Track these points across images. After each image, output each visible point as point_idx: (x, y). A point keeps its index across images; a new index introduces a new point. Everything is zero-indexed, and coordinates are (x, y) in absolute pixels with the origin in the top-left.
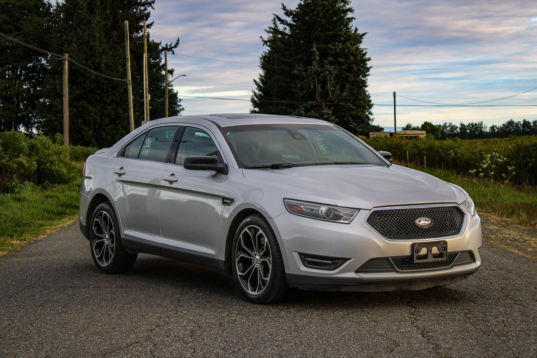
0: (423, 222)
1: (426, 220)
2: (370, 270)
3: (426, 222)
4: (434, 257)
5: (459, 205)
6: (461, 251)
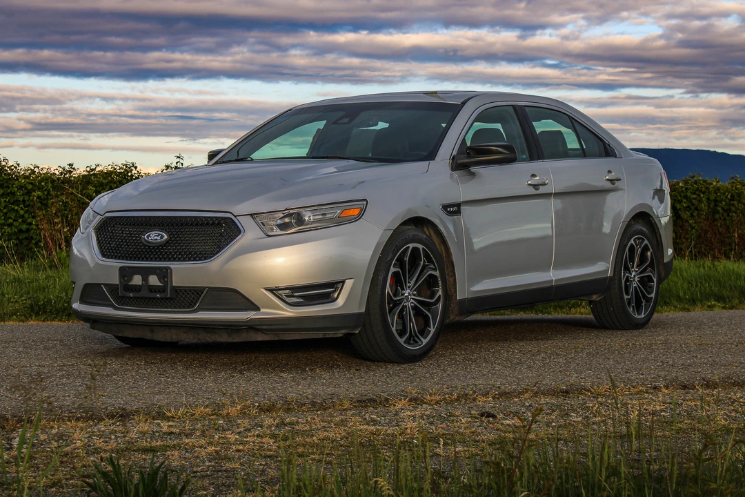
0: (155, 236)
1: (159, 235)
2: (93, 301)
3: (158, 238)
4: (151, 291)
5: (235, 216)
6: (210, 288)
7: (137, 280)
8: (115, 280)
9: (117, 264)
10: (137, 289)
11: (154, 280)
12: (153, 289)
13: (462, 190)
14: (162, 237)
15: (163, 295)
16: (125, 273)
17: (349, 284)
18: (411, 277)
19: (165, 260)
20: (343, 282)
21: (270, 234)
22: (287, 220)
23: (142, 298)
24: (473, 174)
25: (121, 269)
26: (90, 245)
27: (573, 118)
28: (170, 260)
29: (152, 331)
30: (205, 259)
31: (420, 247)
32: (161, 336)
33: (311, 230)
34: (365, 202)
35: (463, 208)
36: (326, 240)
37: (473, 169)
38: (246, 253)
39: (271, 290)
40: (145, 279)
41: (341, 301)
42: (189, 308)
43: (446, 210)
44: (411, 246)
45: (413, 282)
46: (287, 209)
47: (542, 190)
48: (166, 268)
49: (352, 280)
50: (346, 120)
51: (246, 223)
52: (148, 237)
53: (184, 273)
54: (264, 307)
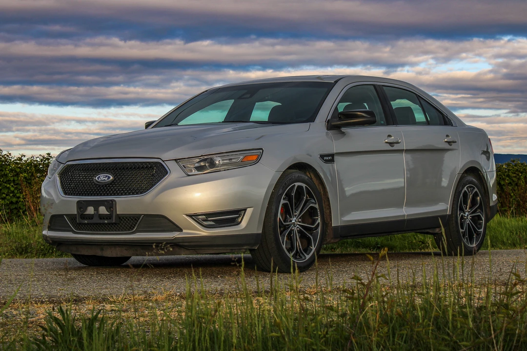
0: (103, 178)
2: (58, 228)
3: (106, 179)
4: (101, 219)
5: (163, 161)
6: (144, 215)
7: (90, 210)
8: (74, 211)
9: (76, 199)
10: (90, 217)
11: (103, 210)
12: (102, 217)
13: (336, 145)
14: (109, 178)
15: (109, 221)
16: (82, 206)
17: (249, 211)
18: (297, 208)
19: (111, 195)
20: (245, 210)
21: (189, 174)
22: (202, 164)
23: (94, 224)
24: (343, 133)
25: (78, 202)
26: (55, 186)
27: (419, 96)
28: (114, 195)
29: (102, 250)
30: (141, 193)
31: (304, 185)
32: (109, 253)
33: (220, 171)
34: (261, 151)
35: (336, 157)
36: (233, 178)
37: (343, 129)
38: (172, 188)
39: (190, 216)
40: (96, 209)
41: (244, 224)
42: (129, 230)
43: (323, 159)
44: (297, 184)
45: (298, 213)
46: (202, 156)
47: (396, 147)
48: (111, 200)
49: (252, 209)
50: (248, 96)
51: (171, 166)
52: (98, 178)
53: (125, 204)
54: (185, 229)
